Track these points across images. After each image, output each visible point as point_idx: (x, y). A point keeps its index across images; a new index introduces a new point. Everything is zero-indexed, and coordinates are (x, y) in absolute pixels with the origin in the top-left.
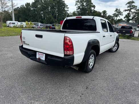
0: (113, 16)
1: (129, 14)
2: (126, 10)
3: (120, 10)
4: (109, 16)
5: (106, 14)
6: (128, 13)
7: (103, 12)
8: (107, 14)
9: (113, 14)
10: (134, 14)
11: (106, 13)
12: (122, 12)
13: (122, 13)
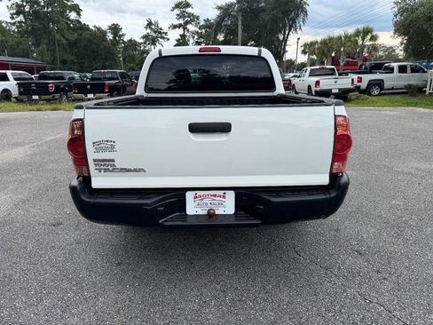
0: (145, 43)
1: (183, 36)
2: (175, 27)
3: (160, 26)
4: (131, 40)
5: (120, 36)
6: (181, 36)
7: (110, 28)
8: (123, 35)
9: (143, 37)
10: (196, 37)
11: (121, 33)
12: (165, 31)
13: (166, 33)
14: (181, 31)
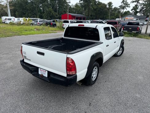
0: (120, 8)
1: (136, 5)
2: (133, 2)
3: (127, 2)
4: (115, 8)
5: (111, 6)
6: (135, 5)
7: (108, 3)
8: (112, 6)
9: (119, 6)
10: (142, 5)
11: (112, 5)
12: (129, 4)
14: (136, 3)
